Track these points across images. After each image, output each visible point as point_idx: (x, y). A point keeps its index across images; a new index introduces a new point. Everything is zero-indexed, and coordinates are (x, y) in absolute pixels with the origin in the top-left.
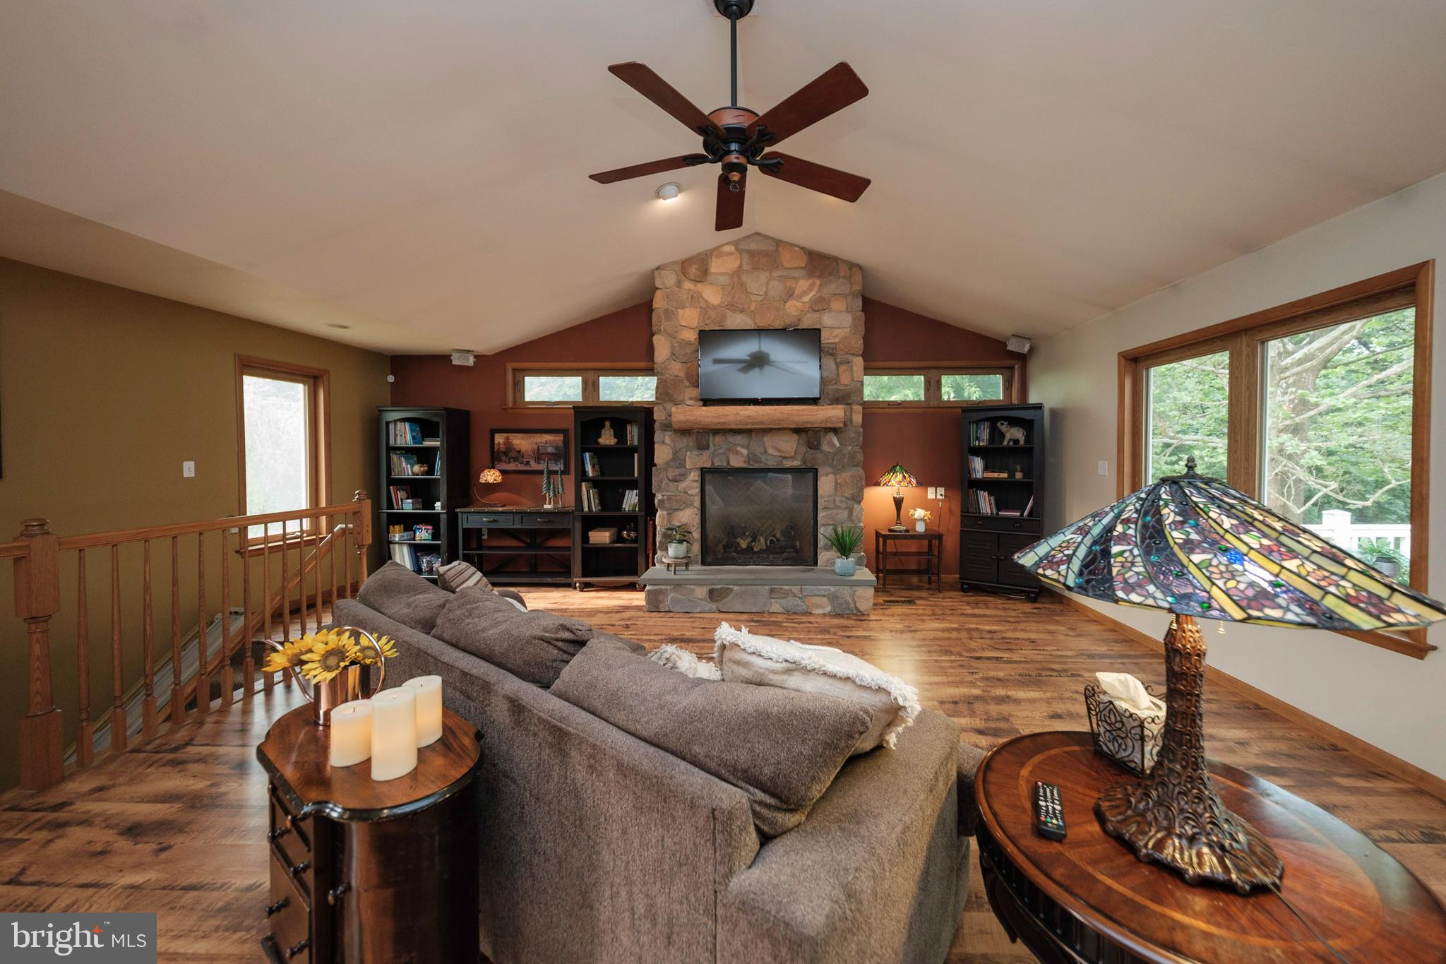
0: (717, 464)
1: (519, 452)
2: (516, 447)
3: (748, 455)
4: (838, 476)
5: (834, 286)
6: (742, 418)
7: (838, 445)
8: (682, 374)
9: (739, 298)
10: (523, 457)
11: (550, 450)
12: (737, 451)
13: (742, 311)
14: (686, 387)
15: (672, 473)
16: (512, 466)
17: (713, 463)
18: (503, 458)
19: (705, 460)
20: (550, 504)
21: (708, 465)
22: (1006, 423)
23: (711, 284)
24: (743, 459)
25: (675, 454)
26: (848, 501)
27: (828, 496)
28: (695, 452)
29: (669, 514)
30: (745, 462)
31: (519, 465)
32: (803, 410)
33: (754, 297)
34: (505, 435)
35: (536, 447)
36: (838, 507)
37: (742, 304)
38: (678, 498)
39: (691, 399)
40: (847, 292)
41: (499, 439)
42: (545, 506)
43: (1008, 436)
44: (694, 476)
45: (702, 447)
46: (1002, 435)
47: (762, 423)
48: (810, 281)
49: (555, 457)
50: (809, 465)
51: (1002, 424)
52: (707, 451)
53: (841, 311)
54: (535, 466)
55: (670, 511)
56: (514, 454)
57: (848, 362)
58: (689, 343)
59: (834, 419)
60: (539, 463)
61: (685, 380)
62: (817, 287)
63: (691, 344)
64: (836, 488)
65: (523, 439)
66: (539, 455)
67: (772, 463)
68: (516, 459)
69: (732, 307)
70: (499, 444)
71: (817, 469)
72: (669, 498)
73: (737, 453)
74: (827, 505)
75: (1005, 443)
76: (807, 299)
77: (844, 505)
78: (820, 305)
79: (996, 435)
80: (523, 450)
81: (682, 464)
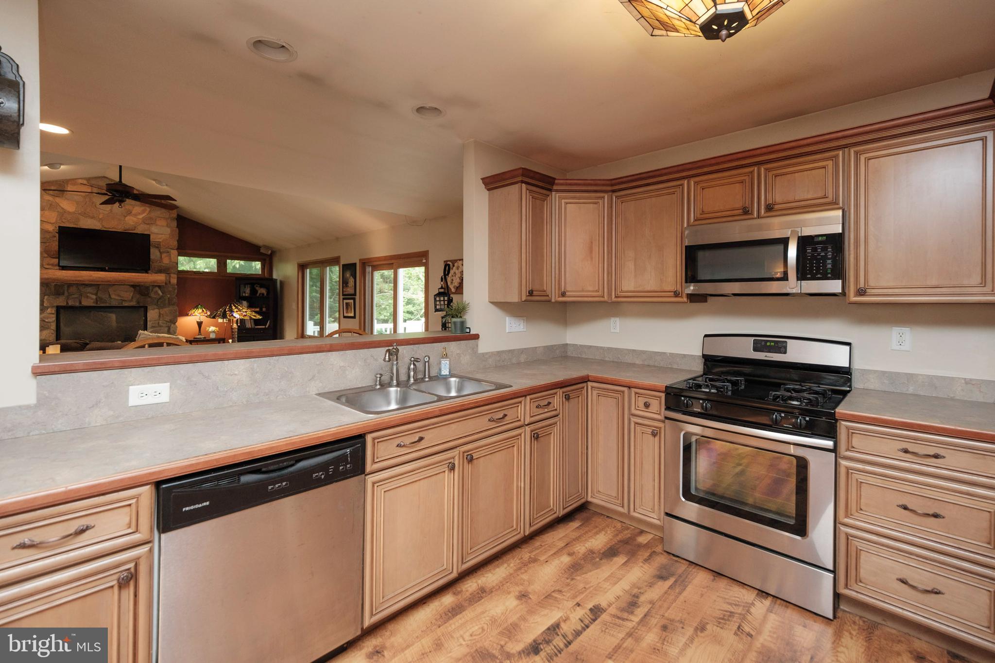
0: (71, 303)
3: (96, 299)
4: (161, 310)
5: (159, 212)
6: (94, 278)
7: (161, 294)
9: (90, 210)
13: (93, 217)
17: (67, 303)
19: (60, 301)
21: (64, 304)
22: (258, 286)
23: (68, 200)
24: (92, 301)
26: (168, 323)
27: (155, 321)
28: (52, 296)
30: (94, 302)
32: (138, 276)
33: (102, 211)
36: (161, 326)
37: (93, 214)
39: (48, 265)
40: (167, 216)
43: (259, 292)
44: (51, 310)
45: (58, 294)
46: (257, 292)
47: (109, 281)
48: (143, 208)
50: (141, 305)
51: (257, 286)
52: (63, 296)
53: (163, 226)
57: (168, 252)
59: (159, 281)
62: (147, 212)
63: (49, 233)
64: (160, 316)
67: (114, 304)
69: (85, 215)
71: (147, 307)
73: (88, 298)
74: (154, 325)
75: (258, 295)
76: (141, 217)
77: (165, 325)
78: (149, 221)
79: (254, 291)
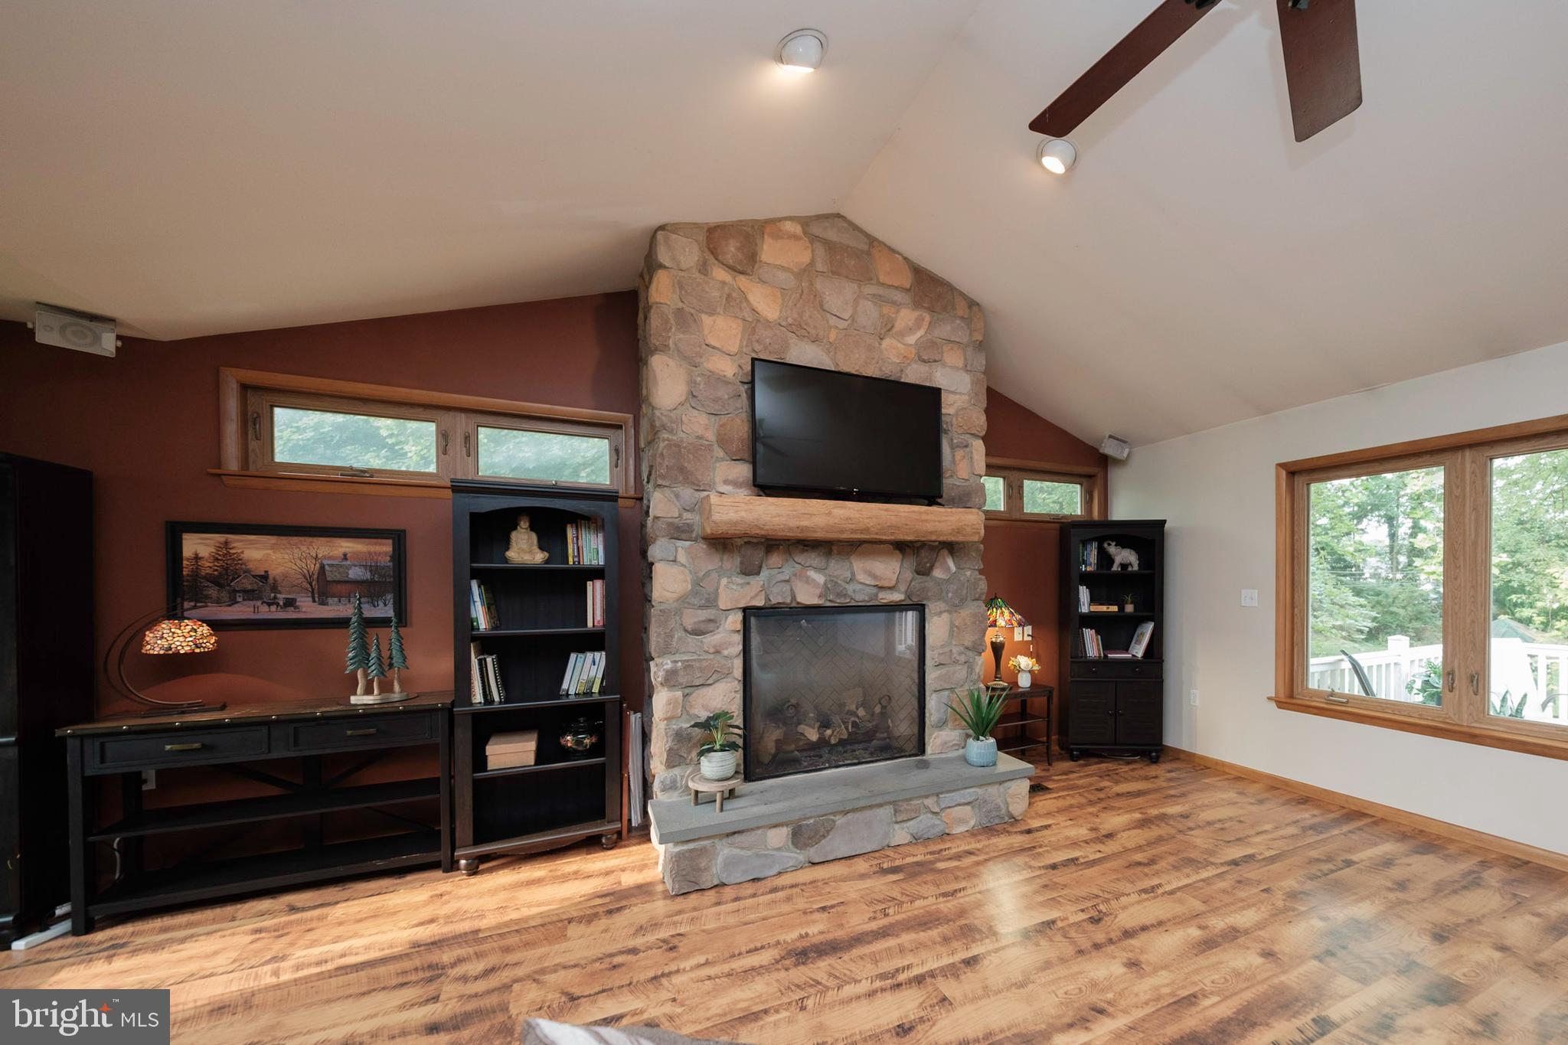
0: (774, 599)
1: (265, 577)
2: (251, 566)
3: (825, 584)
4: (955, 615)
5: (948, 328)
6: (837, 521)
7: (953, 568)
8: (711, 436)
9: (811, 317)
10: (274, 588)
11: (355, 573)
12: (808, 577)
13: (815, 341)
14: (718, 460)
15: (691, 618)
16: (242, 611)
17: (768, 599)
18: (213, 592)
19: (752, 592)
20: (369, 691)
21: (759, 602)
22: (1114, 544)
23: (761, 281)
24: (818, 592)
25: (697, 583)
26: (968, 652)
27: (942, 646)
28: (739, 580)
29: (685, 696)
30: (819, 595)
31: (265, 608)
33: (833, 321)
34: (220, 538)
35: (314, 567)
36: (956, 662)
37: (815, 327)
38: (705, 664)
39: (726, 482)
40: (965, 340)
41: (196, 546)
42: (354, 700)
43: (1118, 560)
44: (735, 620)
45: (750, 570)
47: (866, 531)
48: (916, 314)
49: (371, 589)
50: (915, 600)
51: (1110, 545)
52: (757, 578)
53: (957, 369)
54: (309, 609)
55: (687, 691)
56: (247, 584)
57: (966, 446)
58: (723, 381)
59: (968, 530)
60: (323, 603)
61: (716, 447)
62: (926, 324)
63: (727, 383)
64: (951, 632)
65: (273, 547)
66: (323, 585)
67: (861, 597)
68: (250, 595)
69: (798, 329)
70: (197, 558)
71: (923, 606)
72: (688, 666)
73: (808, 581)
74: (942, 659)
75: (1115, 568)
76: (912, 339)
77: (963, 659)
78: (928, 353)
80: (275, 572)
81: (711, 602)
